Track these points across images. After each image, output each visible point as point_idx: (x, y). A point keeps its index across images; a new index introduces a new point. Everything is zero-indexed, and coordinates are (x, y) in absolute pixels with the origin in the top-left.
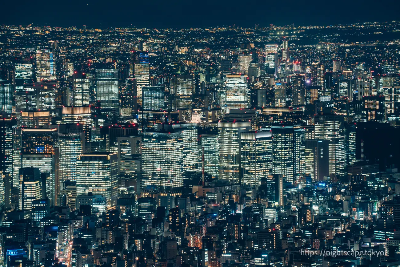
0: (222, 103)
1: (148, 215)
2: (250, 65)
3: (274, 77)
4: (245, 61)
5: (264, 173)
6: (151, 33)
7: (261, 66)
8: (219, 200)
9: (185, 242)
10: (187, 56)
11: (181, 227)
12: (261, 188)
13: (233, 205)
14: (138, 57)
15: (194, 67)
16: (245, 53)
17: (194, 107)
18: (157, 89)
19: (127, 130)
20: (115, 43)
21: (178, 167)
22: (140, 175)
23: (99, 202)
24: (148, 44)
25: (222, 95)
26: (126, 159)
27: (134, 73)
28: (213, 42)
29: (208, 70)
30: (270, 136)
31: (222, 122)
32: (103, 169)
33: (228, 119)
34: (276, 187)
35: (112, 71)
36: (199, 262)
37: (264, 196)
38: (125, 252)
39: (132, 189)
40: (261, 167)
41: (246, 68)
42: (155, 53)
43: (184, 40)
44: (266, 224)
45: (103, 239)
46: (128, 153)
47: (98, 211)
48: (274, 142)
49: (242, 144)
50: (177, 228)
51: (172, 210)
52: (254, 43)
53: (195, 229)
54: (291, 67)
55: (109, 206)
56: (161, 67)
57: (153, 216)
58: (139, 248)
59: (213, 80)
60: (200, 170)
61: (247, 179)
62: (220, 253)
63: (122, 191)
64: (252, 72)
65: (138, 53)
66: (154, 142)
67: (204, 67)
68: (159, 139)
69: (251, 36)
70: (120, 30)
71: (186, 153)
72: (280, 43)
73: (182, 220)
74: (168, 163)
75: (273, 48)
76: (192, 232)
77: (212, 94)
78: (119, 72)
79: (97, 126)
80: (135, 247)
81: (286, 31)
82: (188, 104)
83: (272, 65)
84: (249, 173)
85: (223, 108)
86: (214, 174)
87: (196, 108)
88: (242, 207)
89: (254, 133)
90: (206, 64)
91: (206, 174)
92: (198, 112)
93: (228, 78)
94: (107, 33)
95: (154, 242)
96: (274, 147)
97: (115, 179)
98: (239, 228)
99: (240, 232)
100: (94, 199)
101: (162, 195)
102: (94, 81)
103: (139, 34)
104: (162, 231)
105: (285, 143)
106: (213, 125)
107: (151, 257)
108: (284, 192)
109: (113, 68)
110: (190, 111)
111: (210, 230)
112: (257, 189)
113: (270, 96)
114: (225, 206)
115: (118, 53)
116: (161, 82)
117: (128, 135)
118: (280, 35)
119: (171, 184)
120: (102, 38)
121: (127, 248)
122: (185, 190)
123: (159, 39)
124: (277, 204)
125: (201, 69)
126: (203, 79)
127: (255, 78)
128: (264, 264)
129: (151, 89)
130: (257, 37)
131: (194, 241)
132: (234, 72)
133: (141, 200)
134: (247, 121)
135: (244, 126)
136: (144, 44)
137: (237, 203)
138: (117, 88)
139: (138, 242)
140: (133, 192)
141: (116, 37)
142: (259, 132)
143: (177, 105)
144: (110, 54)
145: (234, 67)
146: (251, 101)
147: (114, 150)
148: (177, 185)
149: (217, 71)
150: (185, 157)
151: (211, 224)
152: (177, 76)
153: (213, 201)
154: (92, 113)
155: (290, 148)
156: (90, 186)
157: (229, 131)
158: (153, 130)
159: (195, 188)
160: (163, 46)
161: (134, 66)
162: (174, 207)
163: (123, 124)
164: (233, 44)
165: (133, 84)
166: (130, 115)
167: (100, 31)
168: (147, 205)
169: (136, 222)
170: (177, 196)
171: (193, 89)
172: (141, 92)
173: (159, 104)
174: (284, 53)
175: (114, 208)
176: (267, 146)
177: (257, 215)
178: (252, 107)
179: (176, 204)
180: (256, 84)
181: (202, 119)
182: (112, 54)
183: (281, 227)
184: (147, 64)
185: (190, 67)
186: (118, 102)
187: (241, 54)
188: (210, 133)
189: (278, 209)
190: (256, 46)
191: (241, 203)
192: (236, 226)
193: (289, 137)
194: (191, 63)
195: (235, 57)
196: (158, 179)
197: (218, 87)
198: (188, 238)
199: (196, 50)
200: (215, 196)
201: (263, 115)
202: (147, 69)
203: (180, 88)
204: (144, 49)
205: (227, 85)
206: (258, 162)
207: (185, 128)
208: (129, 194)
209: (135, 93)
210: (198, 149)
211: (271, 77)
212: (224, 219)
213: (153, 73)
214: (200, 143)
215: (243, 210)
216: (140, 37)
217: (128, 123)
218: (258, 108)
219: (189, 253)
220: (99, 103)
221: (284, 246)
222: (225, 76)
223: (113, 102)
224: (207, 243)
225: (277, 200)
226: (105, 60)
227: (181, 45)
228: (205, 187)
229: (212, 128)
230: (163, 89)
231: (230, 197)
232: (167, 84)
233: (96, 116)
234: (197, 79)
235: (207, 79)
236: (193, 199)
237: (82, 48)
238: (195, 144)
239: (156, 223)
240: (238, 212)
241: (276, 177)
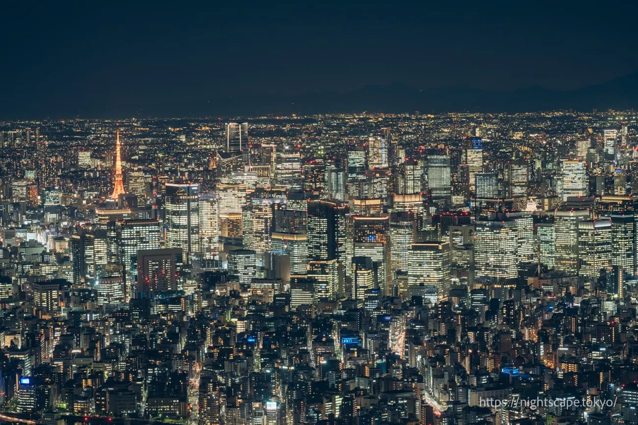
0: (559, 191)
1: (481, 308)
2: (588, 151)
3: (614, 164)
4: (583, 147)
5: (603, 264)
6: (484, 118)
7: (600, 152)
8: (555, 293)
9: (520, 336)
10: (521, 142)
11: (516, 320)
12: (600, 279)
13: (570, 297)
14: (472, 143)
15: (529, 153)
16: (583, 139)
17: (529, 195)
18: (491, 176)
19: (459, 220)
20: (448, 128)
21: (512, 257)
22: (473, 266)
23: (431, 292)
24: (481, 130)
25: (559, 183)
26: (458, 249)
27: (466, 159)
28: (550, 127)
29: (544, 156)
30: (609, 225)
31: (559, 210)
32: (434, 259)
33: (565, 207)
34: (615, 279)
35: (444, 157)
36: (535, 356)
37: (602, 288)
38: (458, 344)
39: (464, 280)
40: (600, 258)
41: (584, 154)
42: (488, 138)
43: (519, 125)
44: (605, 317)
45: (435, 331)
46: (461, 242)
47: (430, 303)
48: (614, 232)
49: (580, 234)
50: (512, 321)
51: (506, 302)
52: (592, 128)
53: (531, 322)
54: (631, 153)
55: (441, 297)
56: (495, 153)
57: (486, 308)
58: (472, 341)
59: (549, 166)
60: (535, 261)
61: (585, 270)
62: (556, 346)
63: (455, 282)
64: (590, 158)
65: (472, 138)
66: (487, 231)
67: (540, 152)
68: (492, 228)
69: (589, 121)
70: (452, 115)
71: (521, 243)
72: (619, 128)
73: (517, 313)
74: (502, 253)
75: (612, 134)
76: (527, 325)
77: (548, 181)
78: (451, 158)
79: (429, 214)
80: (468, 339)
81: (625, 116)
82: (523, 191)
83: (611, 151)
84: (588, 264)
85: (560, 196)
86: (551, 264)
87: (531, 196)
88: (580, 299)
89: (592, 221)
90: (542, 149)
91: (542, 265)
92: (533, 199)
93: (565, 164)
94: (439, 119)
95: (488, 335)
96: (614, 237)
97: (447, 270)
98: (576, 321)
99: (577, 325)
100: (425, 290)
101: (496, 286)
102: (426, 168)
103: (472, 119)
104: (497, 323)
105: (626, 232)
106: (549, 214)
107: (484, 349)
108: (624, 284)
109: (445, 154)
110: (525, 199)
111: (546, 324)
112: (596, 281)
113: (609, 183)
114: (562, 298)
115: (450, 139)
116: (494, 168)
117: (460, 224)
118: (619, 121)
119: (505, 276)
120: (434, 124)
121: (459, 340)
122: (520, 281)
123: (493, 124)
124: (616, 296)
125: (537, 155)
126: (538, 165)
127: (594, 164)
128: (601, 358)
129: (484, 176)
130: (596, 122)
131: (530, 334)
132: (571, 158)
133: (474, 292)
134: (585, 209)
135: (582, 214)
136: (477, 129)
137: (574, 295)
138: (449, 175)
139: (471, 335)
140: (466, 283)
141: (449, 122)
142: (598, 221)
143: (511, 193)
144: (442, 140)
145: (571, 153)
146: (590, 189)
147: (446, 240)
148: (512, 277)
149: (554, 157)
150: (519, 247)
151: (547, 317)
152: (512, 162)
153: (549, 293)
154: (423, 201)
155: (631, 238)
156: (422, 276)
157: (567, 220)
158: (486, 219)
159: (530, 280)
160: (497, 131)
161: (466, 152)
162: (508, 299)
163: (455, 212)
164: (570, 129)
165: (466, 171)
166: (462, 203)
167: (433, 116)
168: (480, 296)
169: (470, 314)
170: (512, 288)
171: (528, 175)
172: (474, 179)
173: (493, 191)
174: (623, 138)
175: (446, 299)
176: (606, 235)
177: (595, 308)
178: (590, 195)
179: (510, 296)
180: (595, 171)
181: (538, 207)
182: (445, 140)
183: (620, 320)
184: (481, 150)
185: (526, 153)
186: (449, 189)
187: (579, 139)
188: (545, 221)
189: (617, 301)
190: (594, 131)
191: (578, 295)
192: (573, 319)
193: (630, 226)
194: (526, 148)
195: (573, 142)
196: (491, 270)
197: (554, 174)
198: (523, 331)
199: (531, 135)
200: (551, 288)
201: (602, 204)
202: (480, 155)
203: (514, 174)
204: (477, 135)
205: (565, 172)
206: (596, 253)
207: (520, 217)
208: (462, 286)
209: (468, 180)
210: (534, 238)
211: (611, 163)
212: (561, 311)
213: (487, 159)
214: (535, 232)
215: (581, 303)
216: (473, 122)
217: (460, 212)
218: (596, 196)
219: (524, 347)
220: (430, 191)
221: (623, 339)
222: (562, 162)
223: (445, 189)
224: (543, 337)
225: (616, 292)
226: (437, 147)
227: (515, 130)
228: (541, 278)
229: (548, 216)
230: (497, 175)
231: (568, 289)
232: (502, 170)
233: (427, 203)
234: (532, 165)
235: (543, 165)
236: (528, 291)
237: (414, 134)
238: (530, 234)
239: (489, 315)
240: (575, 305)
241: (616, 268)
